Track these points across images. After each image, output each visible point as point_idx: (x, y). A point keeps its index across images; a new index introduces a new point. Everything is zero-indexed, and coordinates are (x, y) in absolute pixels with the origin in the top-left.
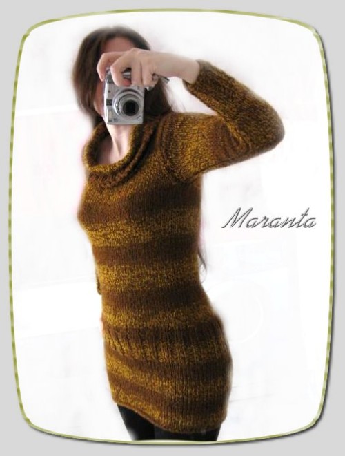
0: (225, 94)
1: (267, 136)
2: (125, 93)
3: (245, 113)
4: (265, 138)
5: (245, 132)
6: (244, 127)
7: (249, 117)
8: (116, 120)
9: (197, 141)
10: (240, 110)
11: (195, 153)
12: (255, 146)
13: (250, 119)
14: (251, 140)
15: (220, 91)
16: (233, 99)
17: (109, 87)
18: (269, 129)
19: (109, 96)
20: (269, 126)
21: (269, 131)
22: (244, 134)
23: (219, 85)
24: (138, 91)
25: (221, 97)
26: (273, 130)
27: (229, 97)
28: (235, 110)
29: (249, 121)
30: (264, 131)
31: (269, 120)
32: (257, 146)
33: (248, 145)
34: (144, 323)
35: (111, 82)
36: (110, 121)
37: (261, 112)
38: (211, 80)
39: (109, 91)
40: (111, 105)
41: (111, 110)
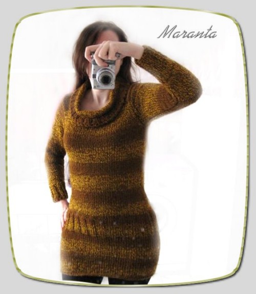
0: (160, 64)
1: (189, 93)
2: (104, 71)
3: (174, 77)
4: (188, 94)
5: (175, 90)
6: (174, 87)
7: (177, 80)
8: (98, 86)
9: (150, 98)
10: (171, 75)
11: (150, 105)
12: (181, 99)
13: (178, 81)
14: (179, 96)
15: (158, 62)
16: (165, 68)
17: (94, 67)
18: (190, 89)
19: (94, 72)
20: (191, 87)
21: (190, 90)
22: (174, 91)
23: (157, 59)
24: (112, 69)
25: (159, 66)
26: (193, 90)
27: (163, 66)
28: (168, 75)
29: (177, 83)
30: (187, 90)
31: (190, 83)
32: (183, 99)
33: (177, 98)
34: (118, 212)
35: (95, 64)
36: (95, 87)
37: (185, 77)
38: (151, 56)
39: (94, 70)
40: (95, 77)
41: (95, 81)
